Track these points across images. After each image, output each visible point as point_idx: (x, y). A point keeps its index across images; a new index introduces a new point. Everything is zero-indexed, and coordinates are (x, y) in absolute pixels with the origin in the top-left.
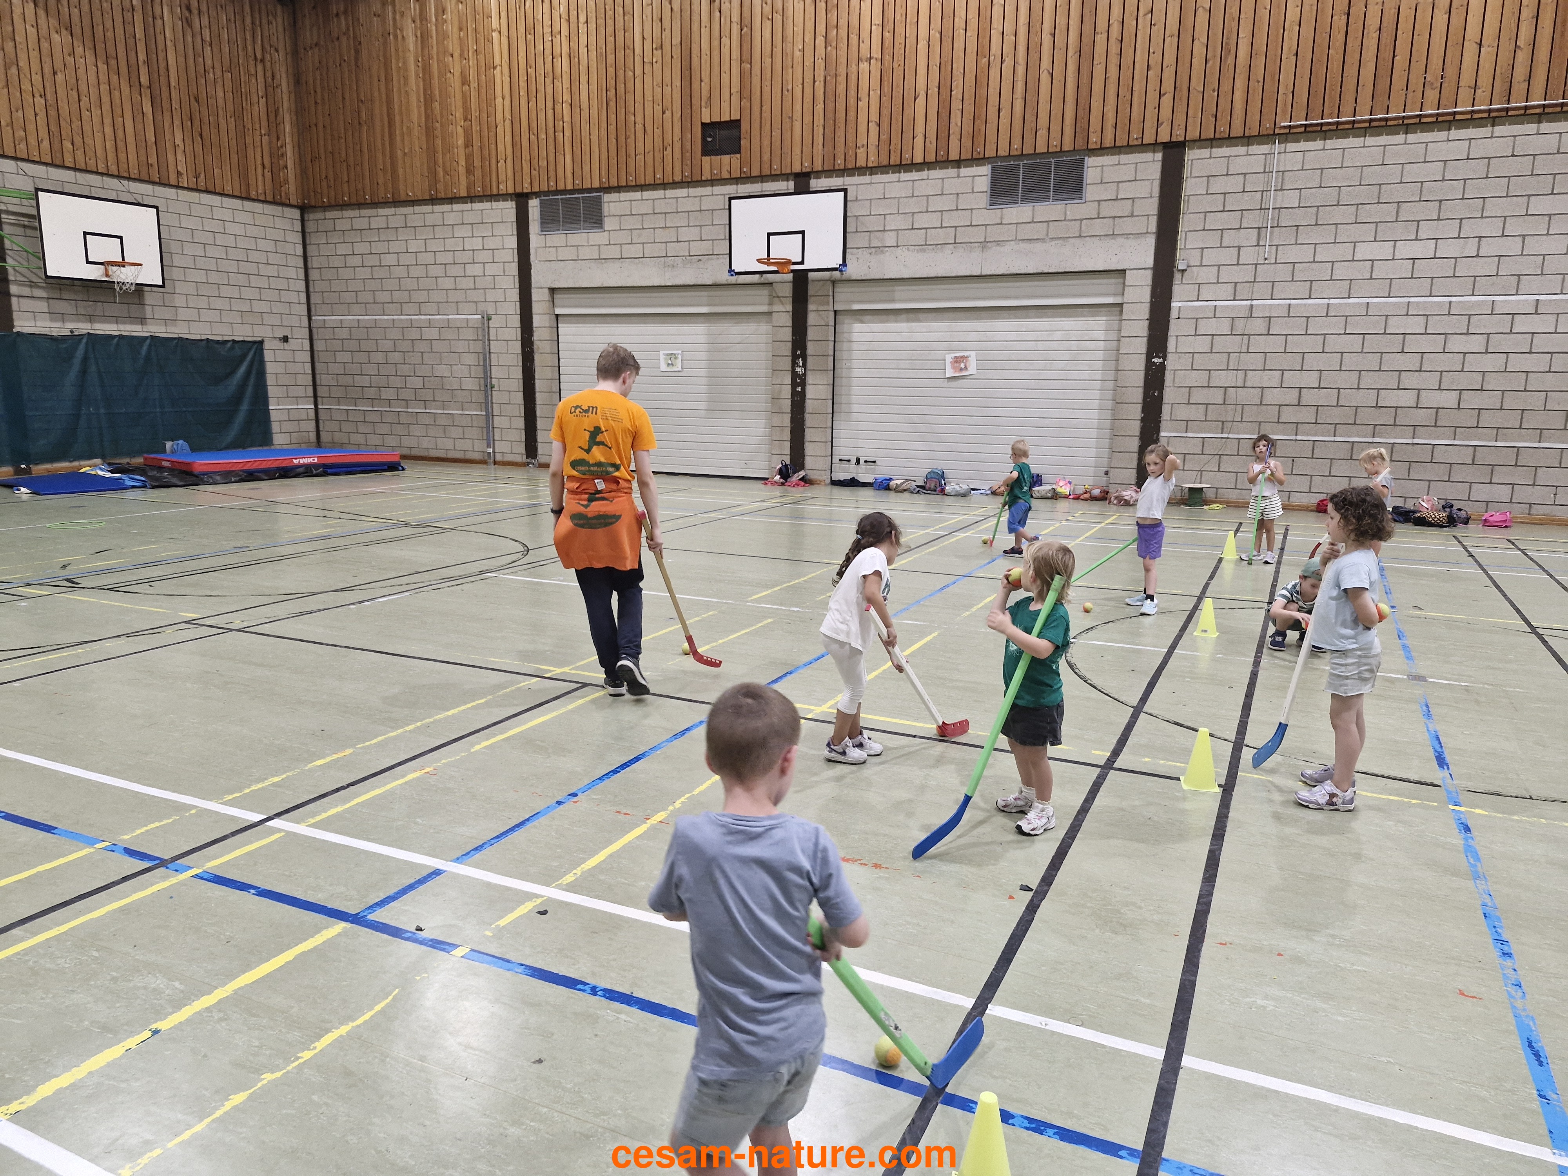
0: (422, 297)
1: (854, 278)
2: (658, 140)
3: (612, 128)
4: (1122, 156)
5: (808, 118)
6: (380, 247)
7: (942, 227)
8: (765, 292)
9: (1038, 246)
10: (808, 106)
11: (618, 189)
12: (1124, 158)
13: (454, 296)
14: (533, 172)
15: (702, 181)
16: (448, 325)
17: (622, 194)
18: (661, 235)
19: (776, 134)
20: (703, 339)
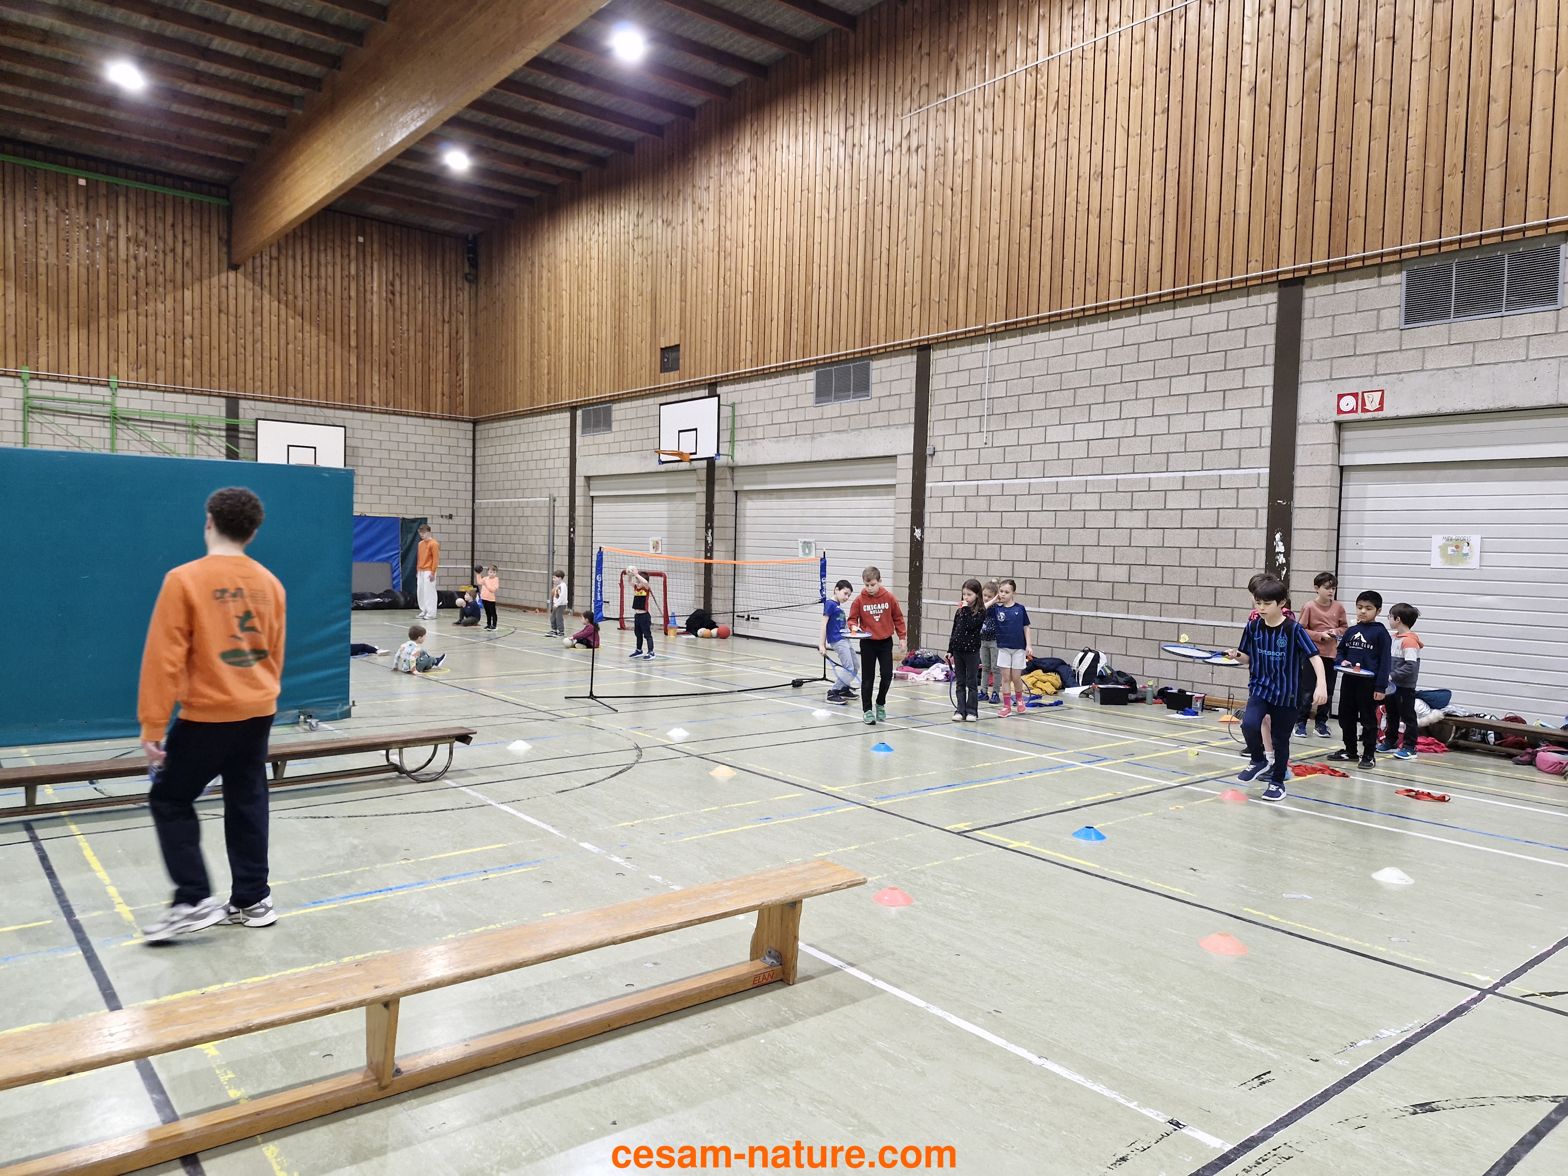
0: (524, 485)
1: (740, 464)
2: (639, 363)
3: (617, 355)
4: (893, 359)
5: (714, 341)
7: (789, 422)
8: (693, 477)
9: (844, 435)
10: (714, 330)
11: (619, 400)
12: (895, 361)
13: (539, 484)
16: (535, 505)
17: (622, 404)
19: (698, 354)
20: (665, 514)
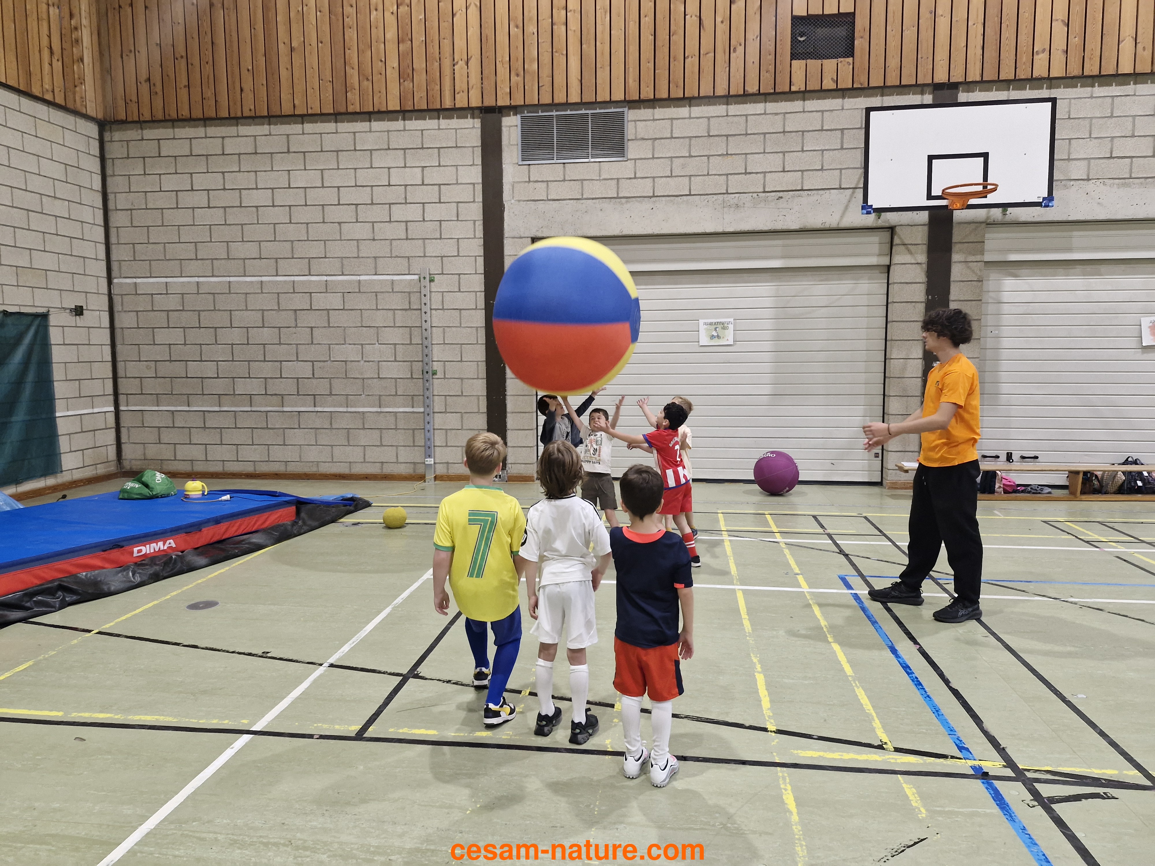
2: (723, 38)
3: (648, 18)
6: (243, 180)
11: (654, 102)
13: (368, 250)
14: (514, 78)
15: (791, 92)
16: (359, 289)
17: (661, 111)
18: (718, 165)
